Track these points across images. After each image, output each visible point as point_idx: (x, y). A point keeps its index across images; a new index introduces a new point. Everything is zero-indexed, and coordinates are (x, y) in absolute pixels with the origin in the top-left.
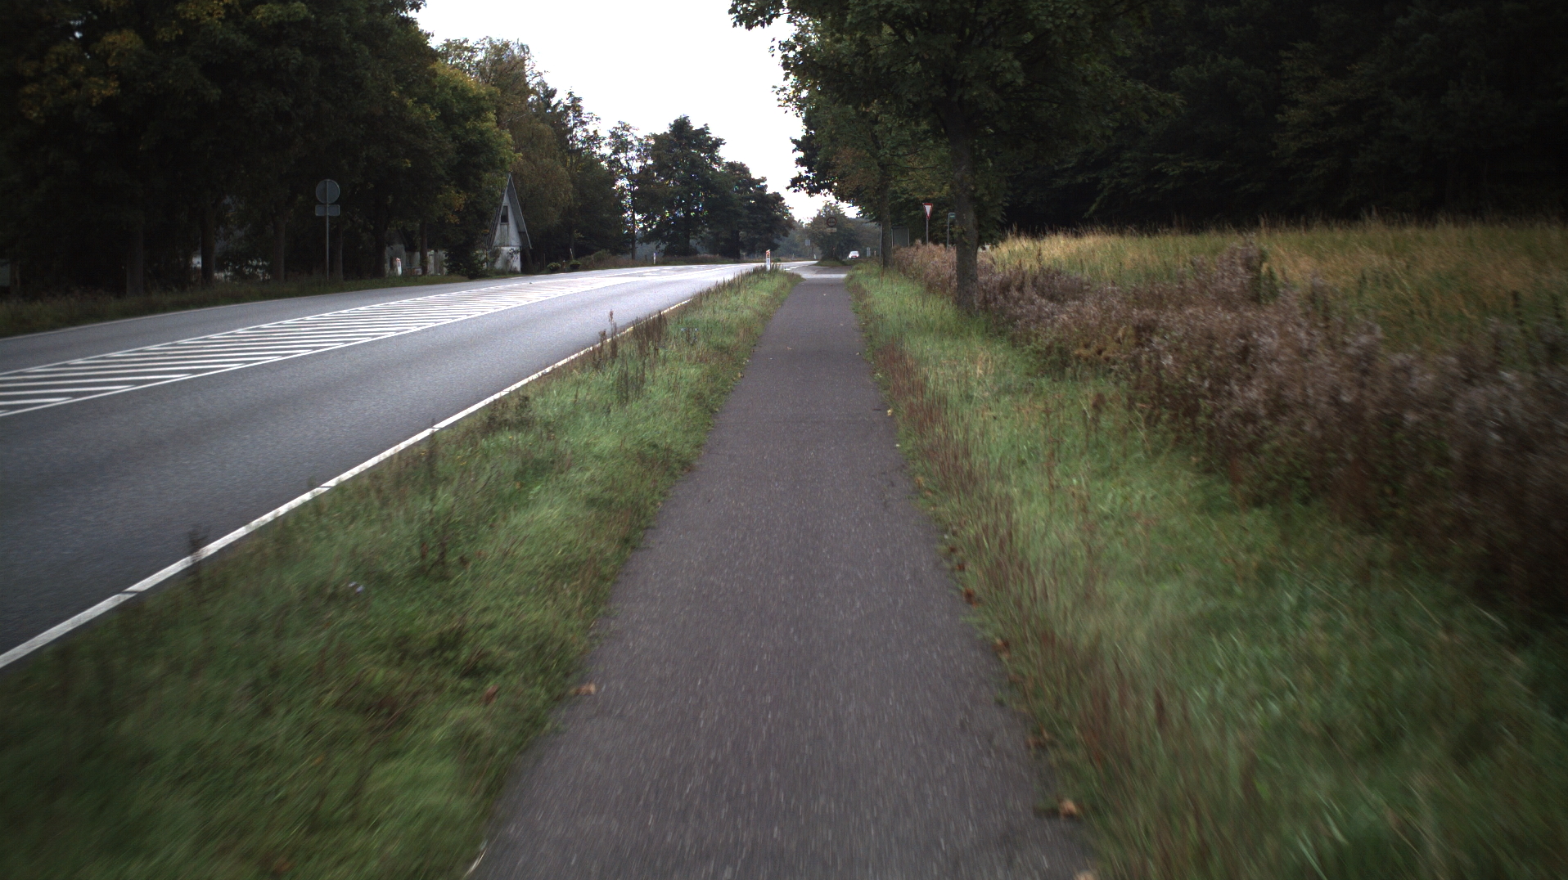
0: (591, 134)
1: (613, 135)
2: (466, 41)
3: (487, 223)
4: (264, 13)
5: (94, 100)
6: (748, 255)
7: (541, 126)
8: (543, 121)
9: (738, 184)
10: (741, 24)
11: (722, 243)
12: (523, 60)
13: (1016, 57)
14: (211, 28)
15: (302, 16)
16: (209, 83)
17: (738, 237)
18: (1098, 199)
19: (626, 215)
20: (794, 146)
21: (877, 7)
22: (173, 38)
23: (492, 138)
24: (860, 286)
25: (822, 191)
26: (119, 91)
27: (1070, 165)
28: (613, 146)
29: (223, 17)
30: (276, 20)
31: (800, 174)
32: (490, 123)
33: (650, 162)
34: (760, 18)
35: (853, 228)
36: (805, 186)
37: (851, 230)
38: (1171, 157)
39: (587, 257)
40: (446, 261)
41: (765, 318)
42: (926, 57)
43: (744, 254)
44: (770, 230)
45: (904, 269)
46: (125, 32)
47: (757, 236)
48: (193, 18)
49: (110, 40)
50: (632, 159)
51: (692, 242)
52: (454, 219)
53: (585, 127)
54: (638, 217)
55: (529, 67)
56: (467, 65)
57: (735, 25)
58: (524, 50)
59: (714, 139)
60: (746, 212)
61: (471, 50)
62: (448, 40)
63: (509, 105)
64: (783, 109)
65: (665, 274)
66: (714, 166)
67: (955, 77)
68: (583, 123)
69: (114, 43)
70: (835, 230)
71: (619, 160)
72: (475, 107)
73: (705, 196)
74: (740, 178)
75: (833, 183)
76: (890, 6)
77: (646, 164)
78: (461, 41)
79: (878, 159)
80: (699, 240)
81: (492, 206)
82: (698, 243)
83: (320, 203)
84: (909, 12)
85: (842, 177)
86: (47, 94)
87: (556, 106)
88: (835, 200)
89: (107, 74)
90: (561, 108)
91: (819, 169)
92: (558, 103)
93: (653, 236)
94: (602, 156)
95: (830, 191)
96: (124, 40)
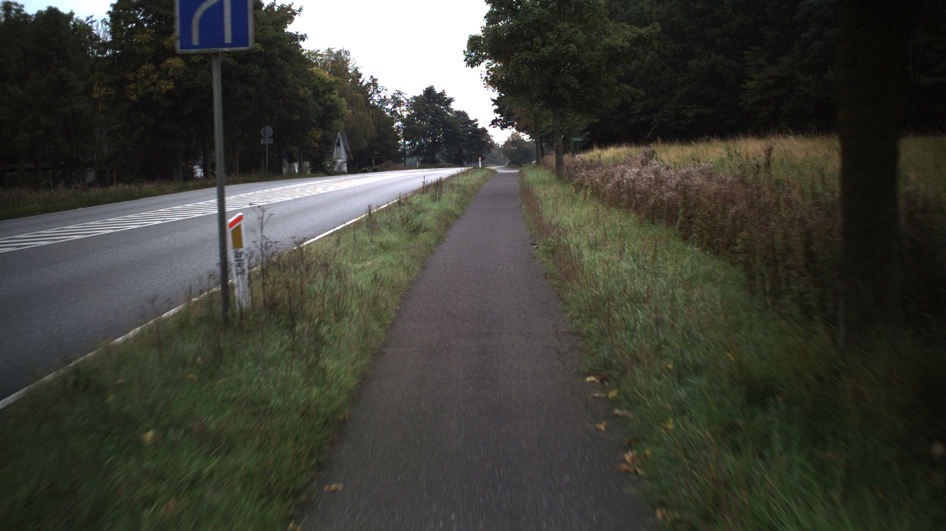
0: (383, 98)
2: (319, 51)
3: (331, 147)
5: (163, 91)
6: (468, 163)
7: (357, 94)
8: (358, 91)
9: (462, 123)
10: (469, 66)
11: (453, 157)
12: (347, 61)
13: (576, 78)
15: (259, 50)
17: (462, 153)
18: (652, 129)
19: (400, 142)
20: (493, 103)
21: (521, 59)
22: (199, 61)
23: (338, 103)
24: (523, 173)
25: (508, 127)
26: (174, 86)
28: (393, 103)
31: (496, 118)
32: (335, 96)
34: (476, 63)
35: (528, 147)
36: (499, 124)
39: (381, 165)
40: (310, 167)
41: (480, 185)
42: (541, 78)
43: (466, 162)
44: (480, 149)
45: (544, 165)
46: (177, 59)
47: (473, 152)
49: (170, 62)
50: (404, 111)
51: (437, 156)
52: (316, 145)
53: (379, 94)
54: (407, 143)
55: (352, 64)
56: (320, 64)
57: (467, 66)
58: (347, 53)
59: (448, 98)
60: (466, 139)
61: (321, 55)
62: (310, 51)
63: (342, 85)
64: (487, 88)
66: (449, 113)
67: (552, 86)
68: (378, 92)
69: (171, 64)
70: (516, 148)
71: (396, 111)
72: (330, 88)
73: (443, 130)
74: (463, 120)
75: (514, 122)
76: (526, 59)
77: (411, 113)
78: (316, 51)
79: (533, 112)
80: (441, 155)
81: (333, 138)
82: (440, 157)
83: (263, 138)
84: (534, 61)
85: (518, 119)
86: (140, 88)
87: (362, 82)
88: (516, 132)
89: (168, 79)
90: (364, 84)
91: (506, 116)
92: (363, 81)
93: (416, 153)
94: (386, 109)
95: (513, 127)
96: (175, 62)
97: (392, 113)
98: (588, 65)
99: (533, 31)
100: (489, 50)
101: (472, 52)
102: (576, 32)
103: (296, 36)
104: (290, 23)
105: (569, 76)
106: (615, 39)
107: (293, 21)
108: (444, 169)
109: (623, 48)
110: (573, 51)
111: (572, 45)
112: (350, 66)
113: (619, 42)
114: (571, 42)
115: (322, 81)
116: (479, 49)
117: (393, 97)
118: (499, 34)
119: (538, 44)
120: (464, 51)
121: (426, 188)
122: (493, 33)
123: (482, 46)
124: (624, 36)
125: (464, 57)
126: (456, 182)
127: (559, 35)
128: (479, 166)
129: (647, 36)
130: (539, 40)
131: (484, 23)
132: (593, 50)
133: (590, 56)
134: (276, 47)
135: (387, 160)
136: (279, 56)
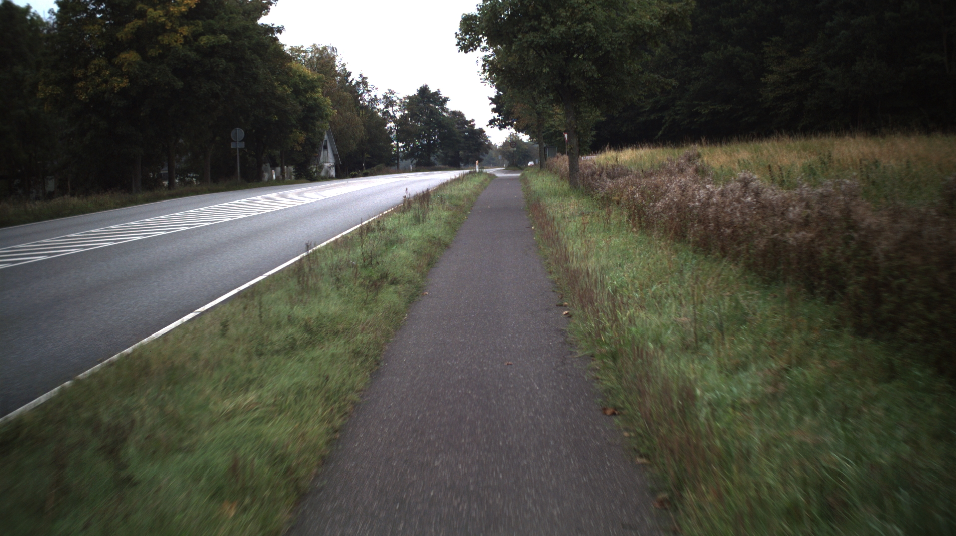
0: (374, 97)
1: (385, 97)
2: (302, 47)
3: (316, 150)
4: (205, 41)
5: (116, 89)
6: (465, 165)
7: (345, 93)
8: (346, 90)
9: (458, 124)
10: (462, 51)
11: (449, 159)
12: (334, 57)
13: (593, 64)
14: (177, 49)
15: (225, 42)
16: (177, 79)
17: (459, 155)
18: (663, 128)
19: (393, 143)
20: (491, 101)
21: (527, 42)
22: (157, 55)
23: (321, 103)
24: (526, 179)
25: (507, 127)
26: (129, 84)
27: (647, 109)
28: (385, 103)
29: (183, 43)
30: (212, 44)
31: (494, 117)
32: (319, 95)
33: (406, 112)
34: (471, 48)
35: (527, 148)
36: (497, 124)
37: (526, 149)
38: (703, 103)
39: (372, 168)
40: (294, 172)
41: (477, 194)
42: (551, 65)
43: (462, 165)
44: (478, 150)
45: (551, 169)
46: (131, 52)
47: (470, 154)
48: (167, 43)
49: (124, 57)
50: (396, 111)
51: (432, 158)
52: (299, 148)
53: (370, 93)
54: (400, 144)
55: (339, 61)
56: (303, 61)
57: (459, 51)
58: (334, 50)
59: (443, 98)
60: (463, 140)
61: (305, 52)
62: (292, 47)
63: (327, 83)
64: (484, 84)
65: (417, 177)
66: (444, 114)
67: (565, 74)
68: (369, 91)
69: (126, 58)
70: (515, 149)
71: (388, 112)
72: (311, 86)
73: (439, 131)
74: (459, 120)
75: (513, 122)
76: (533, 41)
77: (404, 114)
78: (300, 47)
79: (536, 109)
80: (436, 157)
81: (319, 140)
82: (436, 159)
83: (233, 141)
84: (542, 44)
85: (517, 119)
86: (90, 87)
87: (351, 81)
88: (515, 132)
89: (122, 75)
90: (353, 83)
91: (505, 115)
92: (353, 80)
93: (409, 155)
94: (378, 110)
95: (512, 127)
96: (131, 56)
97: (384, 113)
98: (609, 49)
99: (540, 8)
100: (486, 32)
101: (466, 35)
103: (272, 28)
104: (266, 14)
105: (585, 62)
106: (641, 16)
107: (269, 12)
108: (439, 172)
109: (651, 27)
110: (591, 31)
111: (589, 24)
112: (337, 63)
113: (646, 20)
114: (588, 20)
115: (303, 78)
116: (474, 31)
119: (546, 23)
120: (456, 33)
122: (491, 10)
123: (478, 26)
124: (652, 13)
125: (456, 41)
127: (573, 12)
128: (476, 170)
129: (680, 13)
130: (549, 19)
132: (614, 31)
133: (611, 37)
134: (245, 38)
135: (380, 163)
136: (249, 49)
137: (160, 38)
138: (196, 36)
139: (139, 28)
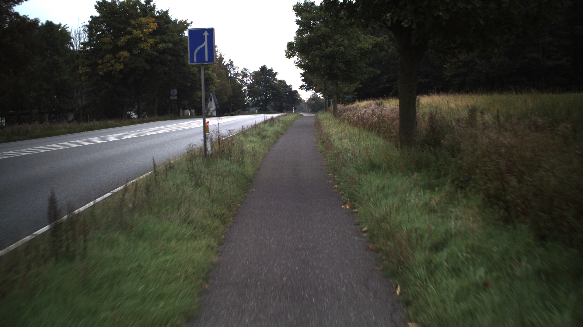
0: (237, 73)
4: (161, 46)
5: (117, 69)
7: (221, 70)
11: (277, 107)
13: (344, 64)
14: (147, 50)
15: (171, 47)
16: (147, 65)
19: (246, 98)
20: (301, 75)
21: (315, 54)
22: (137, 53)
24: (318, 117)
25: (310, 89)
26: (124, 67)
28: (242, 76)
29: (150, 47)
30: (164, 48)
31: (303, 84)
32: (210, 72)
36: (305, 88)
39: (235, 112)
40: (195, 113)
41: (294, 121)
42: (326, 64)
43: (285, 110)
44: (294, 103)
46: (125, 52)
47: (289, 105)
48: (143, 48)
49: (121, 54)
50: (248, 80)
52: (198, 100)
54: (250, 99)
57: (286, 58)
59: (274, 73)
60: (285, 97)
66: (275, 81)
67: (331, 68)
68: (234, 69)
70: (316, 102)
71: (244, 80)
73: (272, 91)
74: (283, 85)
75: (313, 87)
76: (318, 54)
77: (253, 81)
79: (323, 81)
80: (270, 106)
81: (208, 96)
83: (171, 95)
84: (322, 55)
85: (316, 85)
86: (105, 68)
88: (315, 92)
89: (120, 63)
90: (225, 64)
91: (309, 83)
92: (225, 62)
93: (255, 105)
94: (238, 79)
95: (313, 89)
96: (124, 54)
97: (241, 81)
98: (350, 58)
99: (321, 40)
100: (298, 50)
101: (289, 51)
102: (343, 40)
105: (340, 63)
106: (364, 44)
109: (368, 49)
110: (342, 51)
113: (366, 46)
114: (342, 46)
116: (293, 49)
117: (242, 72)
118: (304, 42)
119: (324, 47)
120: (285, 50)
121: (266, 122)
122: (300, 41)
123: (295, 47)
124: (369, 42)
125: (285, 53)
126: (281, 119)
127: (335, 42)
128: (293, 112)
129: (381, 42)
130: (325, 45)
131: (295, 35)
132: (352, 50)
133: (351, 53)
135: (239, 109)
136: (181, 50)
137: (139, 45)
138: (156, 44)
139: (129, 40)
